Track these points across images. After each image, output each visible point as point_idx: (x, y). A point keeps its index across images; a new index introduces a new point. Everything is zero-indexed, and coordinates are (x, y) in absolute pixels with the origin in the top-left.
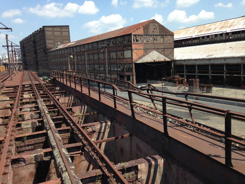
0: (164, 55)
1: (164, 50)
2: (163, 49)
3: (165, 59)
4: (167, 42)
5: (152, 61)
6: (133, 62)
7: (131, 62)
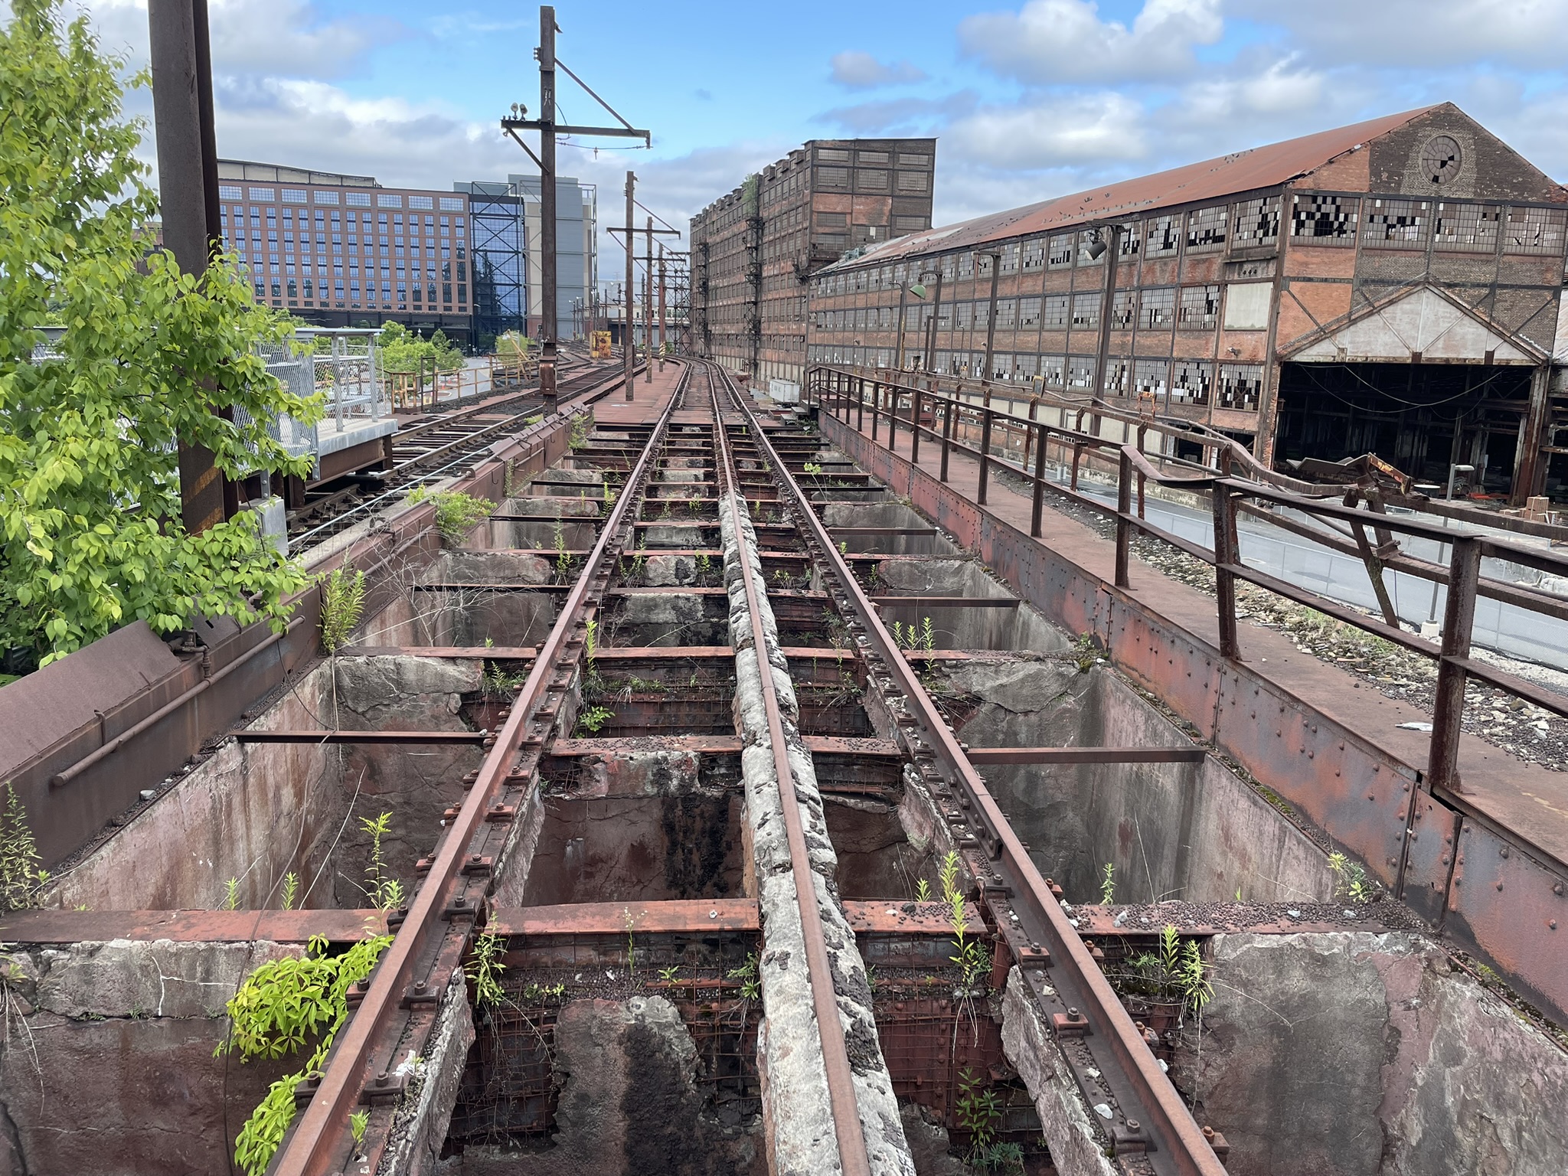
0: (1488, 326)
1: (1492, 293)
2: (1485, 291)
3: (1490, 355)
4: (1520, 250)
5: (1403, 355)
6: (1274, 352)
7: (1262, 356)
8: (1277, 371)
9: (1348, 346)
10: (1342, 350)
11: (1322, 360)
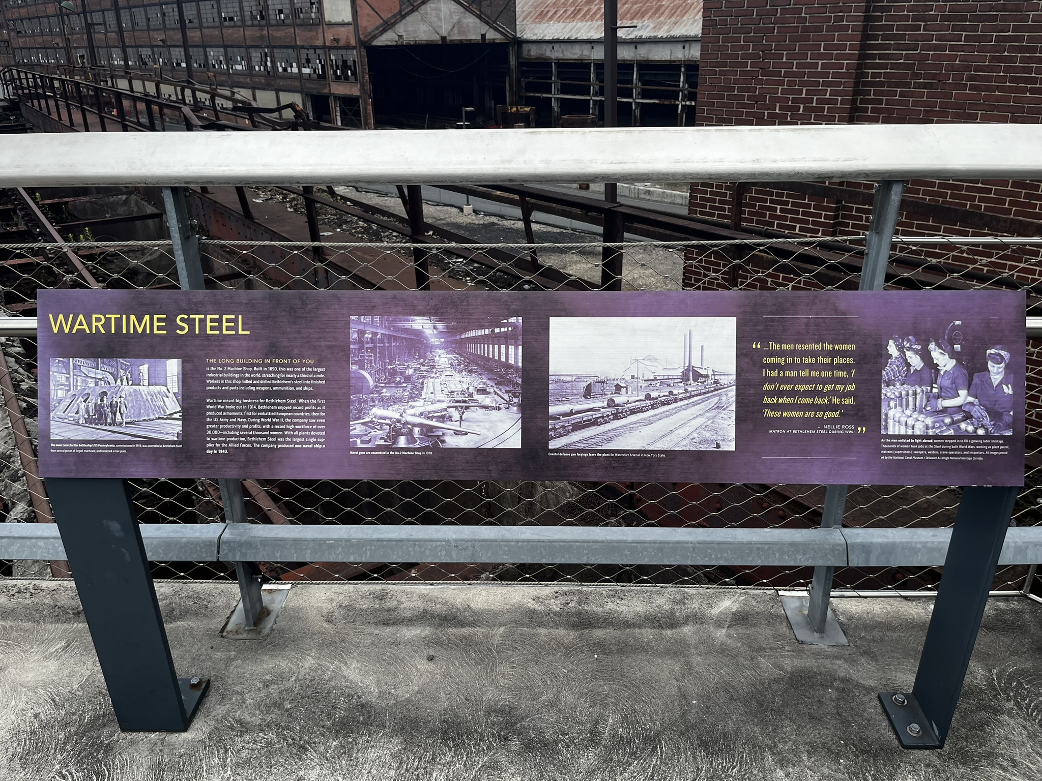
0: (479, 17)
3: (483, 36)
5: (435, 39)
6: (360, 40)
7: (353, 42)
8: (364, 53)
9: (403, 34)
10: (400, 37)
11: (389, 43)
